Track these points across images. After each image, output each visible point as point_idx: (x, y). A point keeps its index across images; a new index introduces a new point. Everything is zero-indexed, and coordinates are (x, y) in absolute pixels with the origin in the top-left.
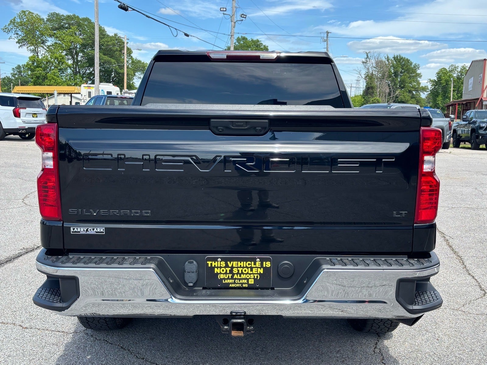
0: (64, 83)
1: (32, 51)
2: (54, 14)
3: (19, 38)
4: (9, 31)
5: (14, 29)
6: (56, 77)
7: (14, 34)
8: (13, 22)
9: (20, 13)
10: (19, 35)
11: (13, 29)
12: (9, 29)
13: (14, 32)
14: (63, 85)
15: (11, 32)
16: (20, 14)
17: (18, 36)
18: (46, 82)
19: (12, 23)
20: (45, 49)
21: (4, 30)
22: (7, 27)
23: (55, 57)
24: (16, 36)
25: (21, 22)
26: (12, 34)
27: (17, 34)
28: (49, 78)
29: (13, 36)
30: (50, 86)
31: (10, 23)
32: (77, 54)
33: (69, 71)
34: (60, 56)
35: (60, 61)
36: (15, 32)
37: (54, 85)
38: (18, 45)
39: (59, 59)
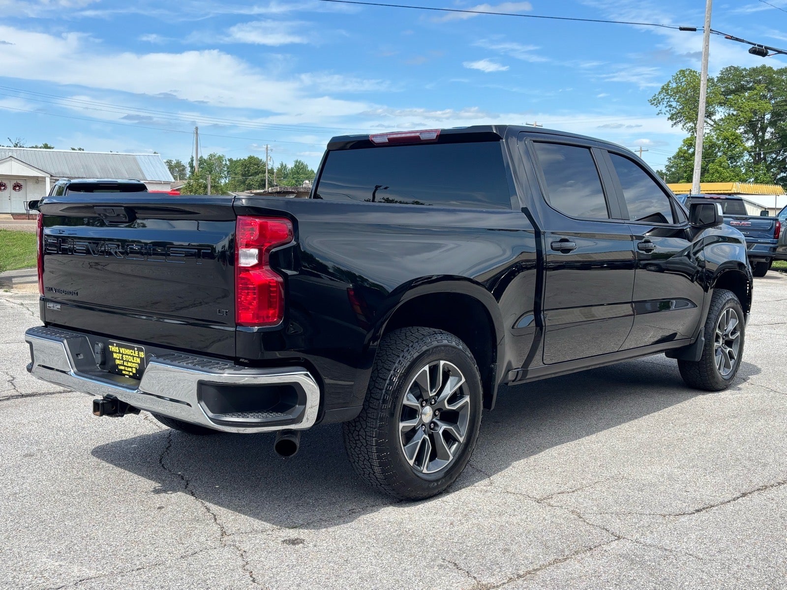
0: (735, 177)
1: (690, 130)
2: (730, 69)
3: (672, 111)
4: (659, 103)
5: (667, 98)
6: (722, 169)
7: (666, 107)
8: (665, 89)
9: (676, 73)
10: (673, 108)
11: (665, 100)
12: (659, 100)
13: (665, 103)
14: (733, 181)
15: (661, 103)
16: (677, 75)
17: (671, 109)
18: (706, 177)
19: (664, 91)
20: (712, 126)
21: (652, 101)
22: (657, 96)
23: (725, 136)
24: (668, 109)
25: (677, 88)
26: (663, 107)
27: (670, 106)
28: (711, 171)
29: (664, 110)
30: (712, 182)
31: (662, 91)
32: (763, 129)
33: (746, 157)
34: (731, 135)
35: (732, 143)
36: (667, 103)
37: (718, 182)
38: (671, 122)
39: (730, 140)
